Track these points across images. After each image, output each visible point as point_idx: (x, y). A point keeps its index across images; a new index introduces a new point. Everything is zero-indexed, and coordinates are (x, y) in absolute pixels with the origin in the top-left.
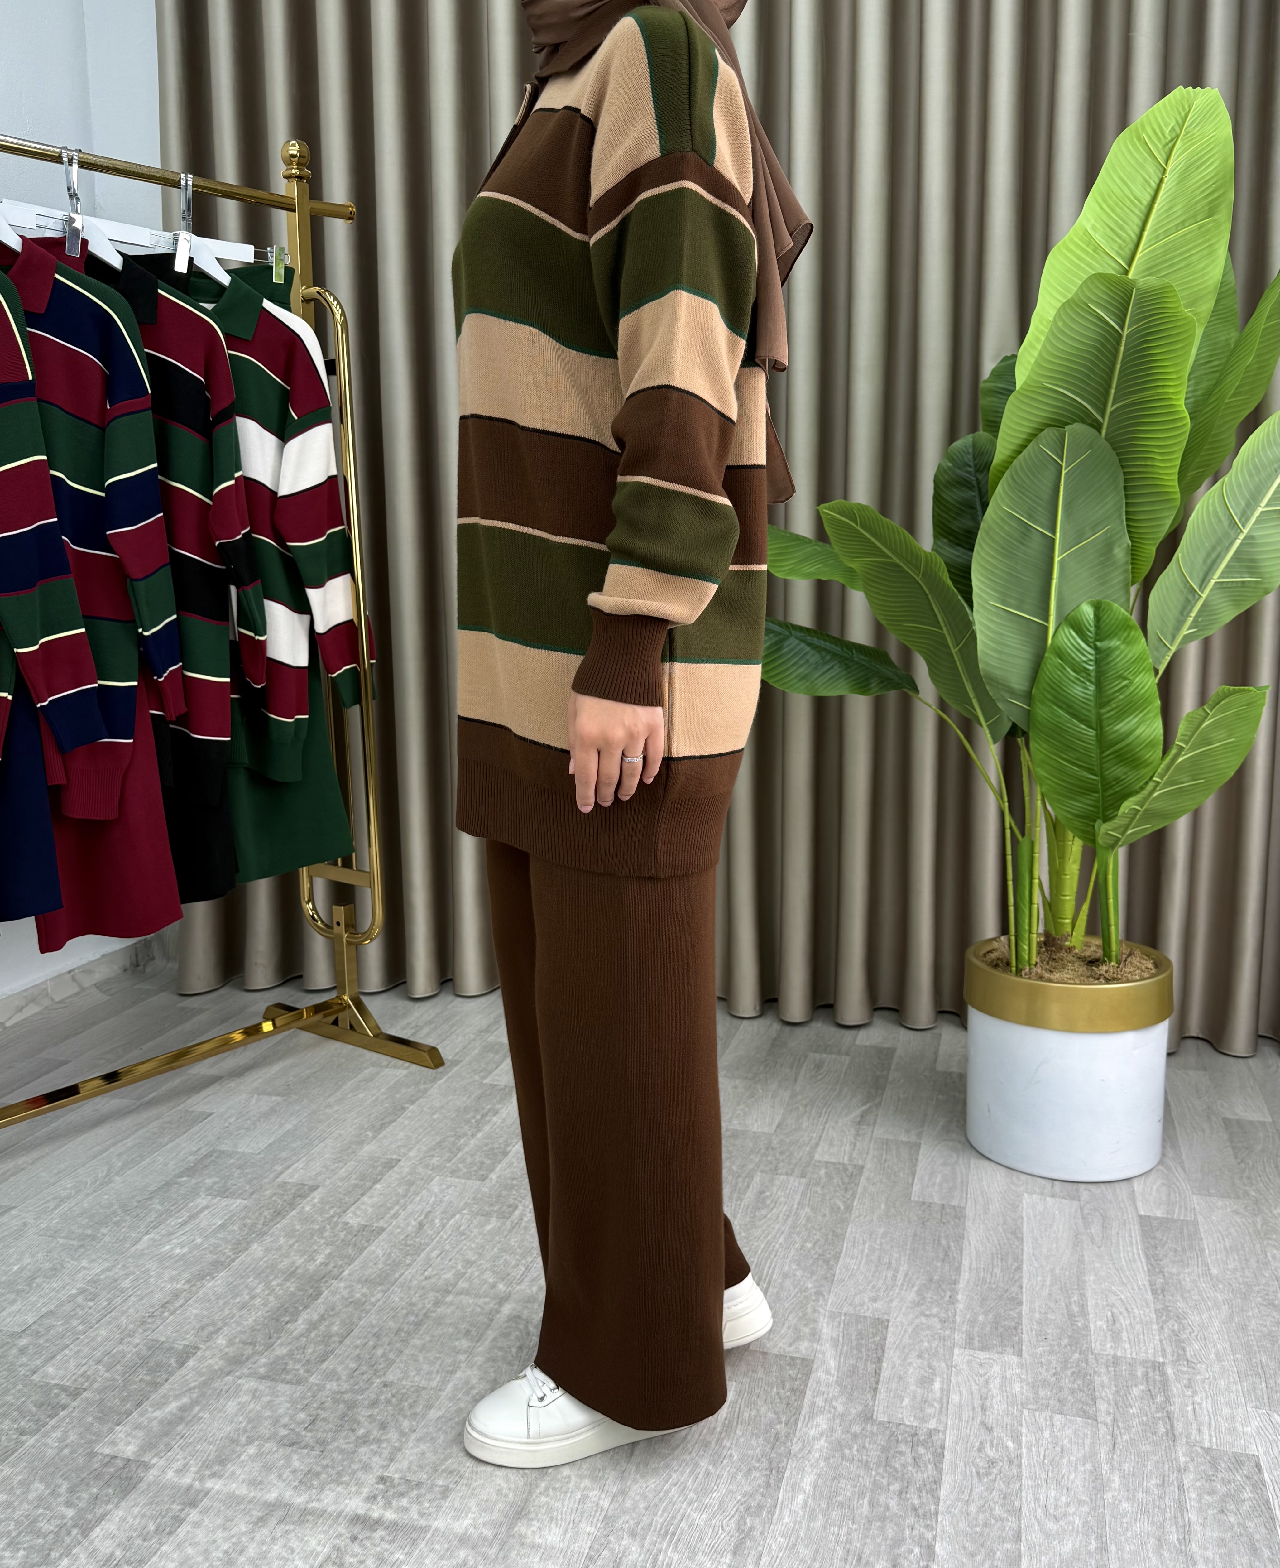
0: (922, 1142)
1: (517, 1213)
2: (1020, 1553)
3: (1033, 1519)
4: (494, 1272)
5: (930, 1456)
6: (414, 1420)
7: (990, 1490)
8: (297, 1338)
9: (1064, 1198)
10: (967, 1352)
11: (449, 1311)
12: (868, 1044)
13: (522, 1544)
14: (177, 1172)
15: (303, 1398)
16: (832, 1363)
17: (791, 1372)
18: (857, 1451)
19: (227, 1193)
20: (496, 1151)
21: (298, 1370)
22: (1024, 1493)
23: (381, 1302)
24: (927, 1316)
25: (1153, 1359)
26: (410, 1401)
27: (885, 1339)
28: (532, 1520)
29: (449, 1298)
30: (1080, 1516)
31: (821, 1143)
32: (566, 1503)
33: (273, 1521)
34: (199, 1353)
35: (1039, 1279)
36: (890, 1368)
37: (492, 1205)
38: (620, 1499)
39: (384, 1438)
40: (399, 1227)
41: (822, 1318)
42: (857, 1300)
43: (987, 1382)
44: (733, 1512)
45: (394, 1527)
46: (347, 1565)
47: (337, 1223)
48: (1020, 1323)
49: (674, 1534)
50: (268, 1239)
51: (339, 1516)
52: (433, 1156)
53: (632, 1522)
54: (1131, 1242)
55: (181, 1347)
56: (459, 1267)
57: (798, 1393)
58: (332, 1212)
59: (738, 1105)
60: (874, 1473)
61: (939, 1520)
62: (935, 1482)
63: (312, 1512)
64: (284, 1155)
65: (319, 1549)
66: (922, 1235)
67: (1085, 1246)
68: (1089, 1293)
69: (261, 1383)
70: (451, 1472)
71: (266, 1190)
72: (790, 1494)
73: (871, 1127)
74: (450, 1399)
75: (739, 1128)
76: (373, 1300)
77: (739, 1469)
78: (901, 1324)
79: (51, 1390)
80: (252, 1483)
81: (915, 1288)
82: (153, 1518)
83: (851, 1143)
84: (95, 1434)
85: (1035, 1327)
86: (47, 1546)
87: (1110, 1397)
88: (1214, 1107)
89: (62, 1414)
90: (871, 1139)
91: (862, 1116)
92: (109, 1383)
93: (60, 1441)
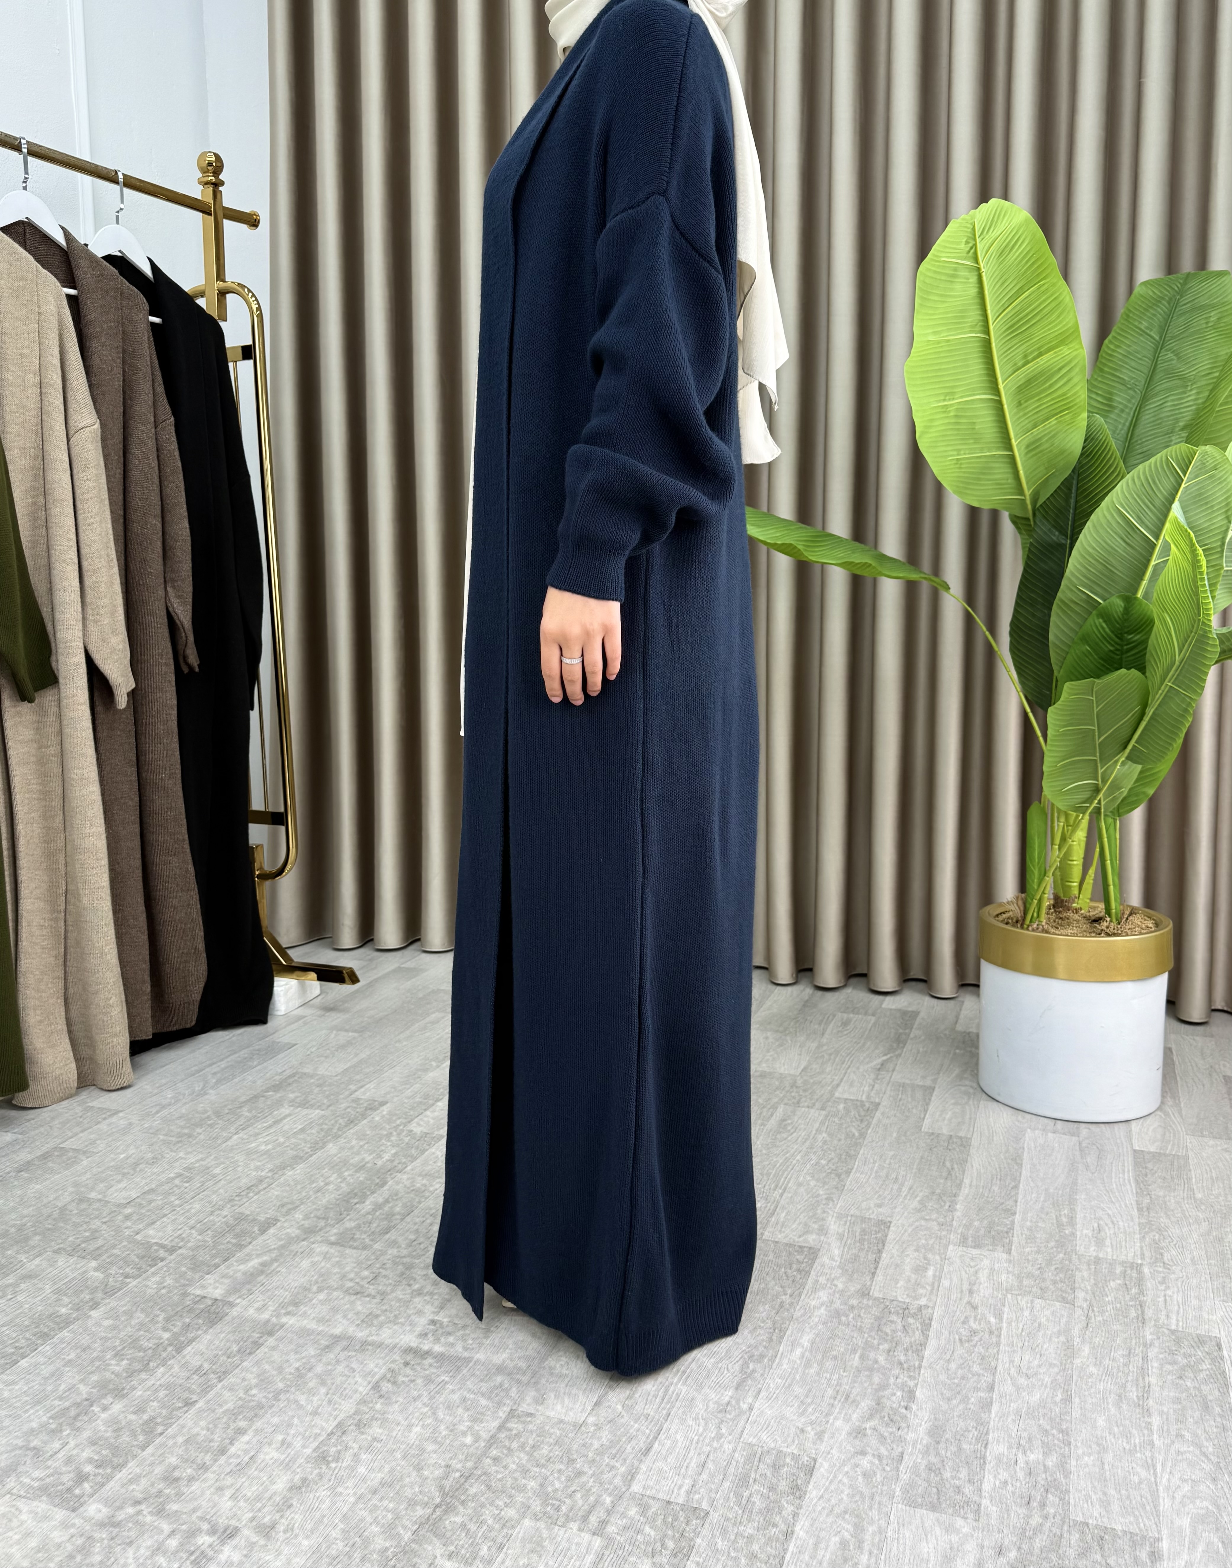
0: (937, 1087)
2: (992, 1399)
3: (1006, 1375)
5: (918, 1325)
7: (970, 1352)
8: (364, 1216)
9: (1064, 1134)
10: (960, 1248)
12: (894, 1007)
13: (552, 1374)
14: (264, 1088)
15: (368, 1259)
16: (837, 1252)
17: (799, 1257)
18: (853, 1318)
19: (307, 1105)
21: (364, 1239)
22: (1000, 1356)
24: (927, 1220)
25: (1132, 1261)
27: (886, 1236)
30: (1050, 1376)
31: (842, 1084)
33: (338, 1349)
34: (279, 1224)
36: (889, 1258)
39: (435, 1292)
41: (830, 1218)
42: (864, 1206)
43: (976, 1272)
45: (441, 1358)
46: (400, 1382)
47: (402, 1131)
48: (1011, 1229)
49: (684, 1372)
50: (342, 1141)
51: (395, 1347)
54: (1124, 1171)
55: (263, 1219)
57: (803, 1273)
58: (398, 1122)
59: (768, 1052)
60: (866, 1335)
61: (922, 1372)
63: (372, 1344)
64: (358, 1077)
65: (376, 1370)
66: (929, 1158)
67: (1080, 1172)
68: (1078, 1209)
69: (331, 1248)
71: (343, 1103)
72: (790, 1348)
73: (890, 1073)
75: (767, 1070)
78: (903, 1225)
79: (151, 1246)
80: (321, 1321)
81: (918, 1199)
82: (237, 1342)
83: (870, 1085)
84: (188, 1280)
85: (1026, 1232)
86: (146, 1358)
87: (1089, 1288)
88: (1217, 1067)
89: (160, 1264)
90: (889, 1083)
91: (882, 1064)
92: (201, 1244)
93: (159, 1283)
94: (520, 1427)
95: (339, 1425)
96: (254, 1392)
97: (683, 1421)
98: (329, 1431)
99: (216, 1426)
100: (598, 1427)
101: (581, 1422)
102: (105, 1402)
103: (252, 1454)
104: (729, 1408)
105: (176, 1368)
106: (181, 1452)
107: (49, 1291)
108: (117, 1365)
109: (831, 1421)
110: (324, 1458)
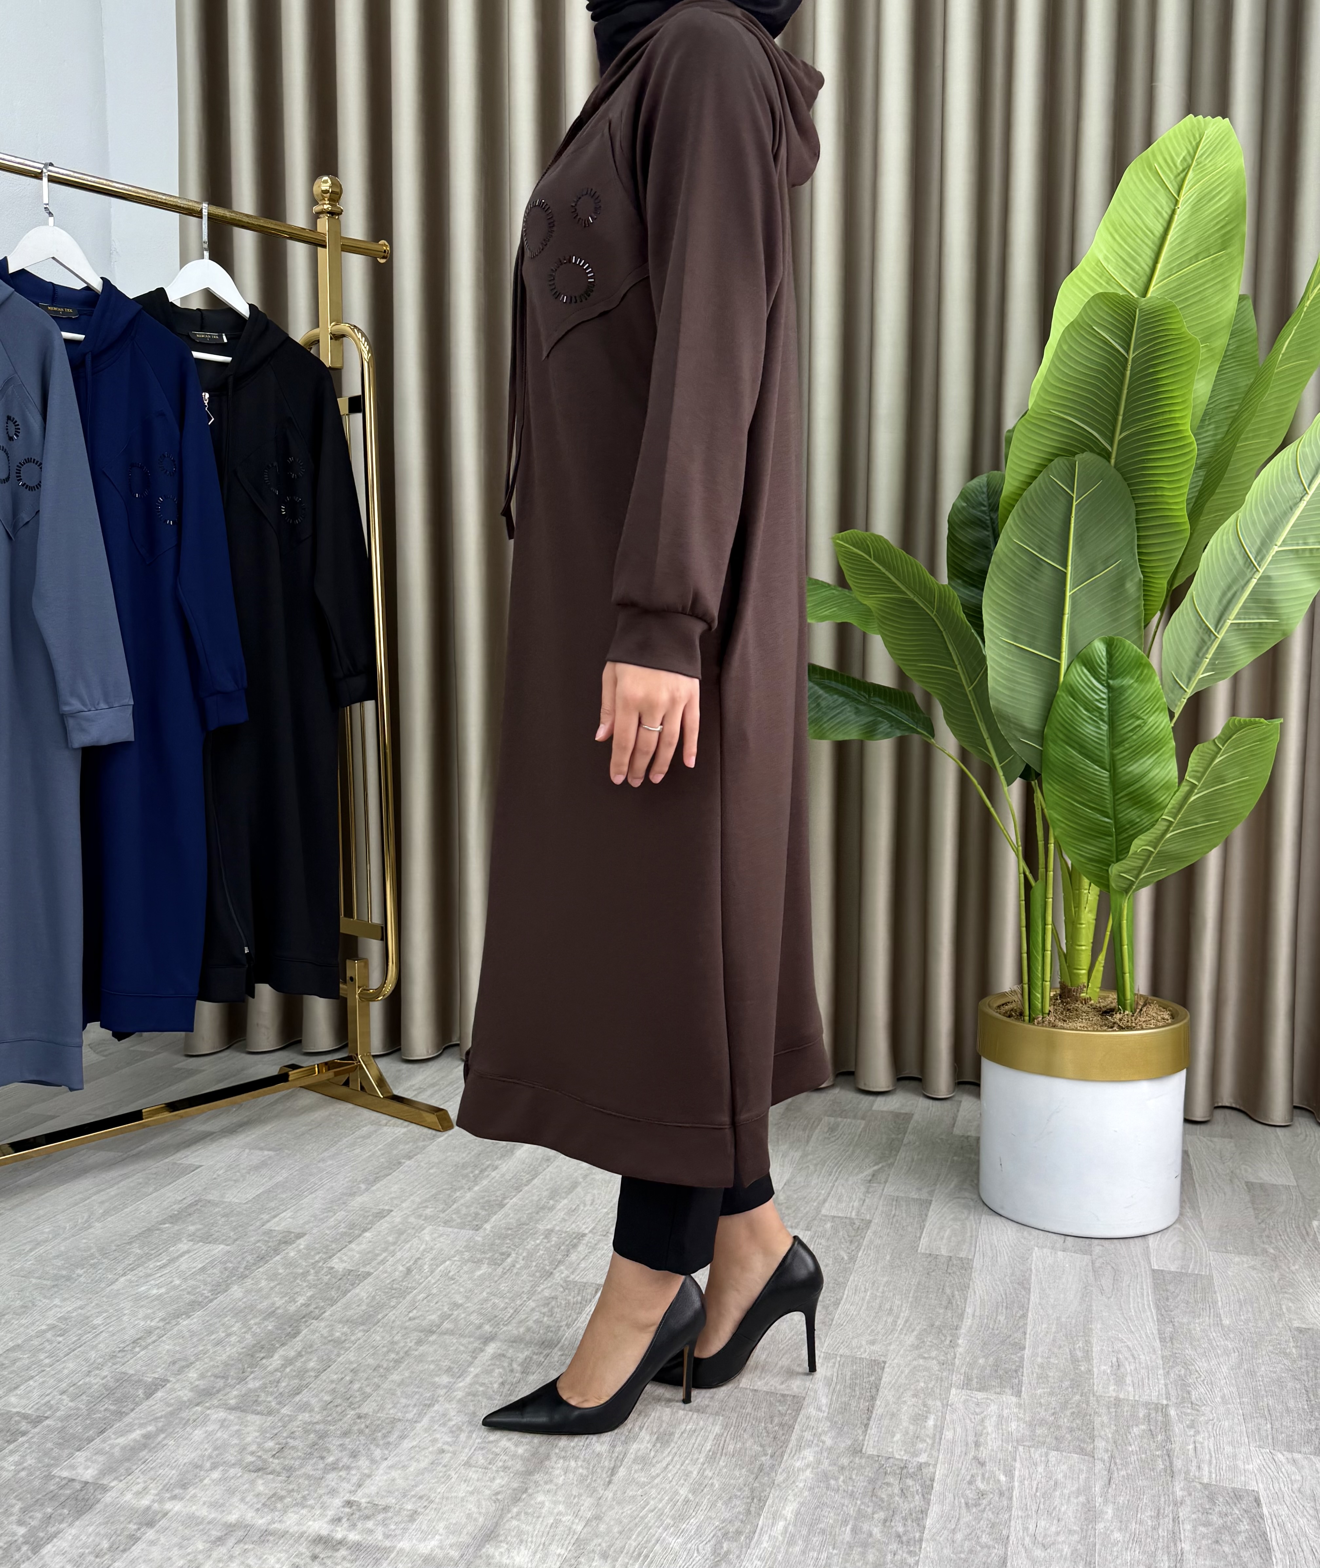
0: (934, 1200)
1: (509, 1260)
3: (1020, 1547)
4: (481, 1314)
5: (918, 1487)
6: (387, 1449)
7: (978, 1519)
8: (272, 1373)
9: (1075, 1252)
10: (964, 1392)
11: (431, 1349)
12: (886, 1109)
13: (489, 1565)
14: (160, 1219)
15: (273, 1427)
16: (824, 1401)
17: (780, 1408)
18: (844, 1481)
19: (210, 1239)
20: (492, 1203)
21: (270, 1402)
22: (1013, 1523)
23: (361, 1341)
24: (925, 1358)
25: (1156, 1402)
26: (384, 1431)
27: (881, 1380)
28: (501, 1542)
29: (433, 1338)
30: (1070, 1545)
31: (830, 1199)
32: (538, 1527)
33: (232, 1541)
34: (168, 1385)
35: (1044, 1326)
36: (883, 1405)
37: (484, 1252)
38: (594, 1523)
39: (353, 1465)
40: (386, 1272)
42: (854, 1343)
43: (983, 1421)
44: (710, 1537)
45: (357, 1547)
47: (322, 1268)
48: (1020, 1366)
49: (647, 1556)
50: (249, 1282)
51: (302, 1535)
52: (427, 1207)
53: (604, 1545)
54: (1142, 1294)
55: (150, 1380)
56: (446, 1309)
57: (786, 1428)
58: (317, 1258)
60: (859, 1502)
61: (923, 1546)
62: (922, 1512)
63: (274, 1533)
64: (272, 1204)
66: (927, 1284)
67: (1094, 1297)
68: (1094, 1340)
69: (230, 1414)
70: (421, 1498)
71: (252, 1237)
72: (771, 1521)
73: (882, 1186)
74: (426, 1430)
76: (353, 1338)
77: (719, 1498)
78: (899, 1365)
79: (11, 1417)
80: (214, 1505)
81: (915, 1333)
82: (108, 1536)
83: (860, 1199)
84: (54, 1458)
85: (1037, 1370)
87: (1110, 1436)
88: (1238, 1171)
89: (21, 1440)
90: (881, 1197)
91: (873, 1175)
92: (72, 1412)
93: (17, 1464)
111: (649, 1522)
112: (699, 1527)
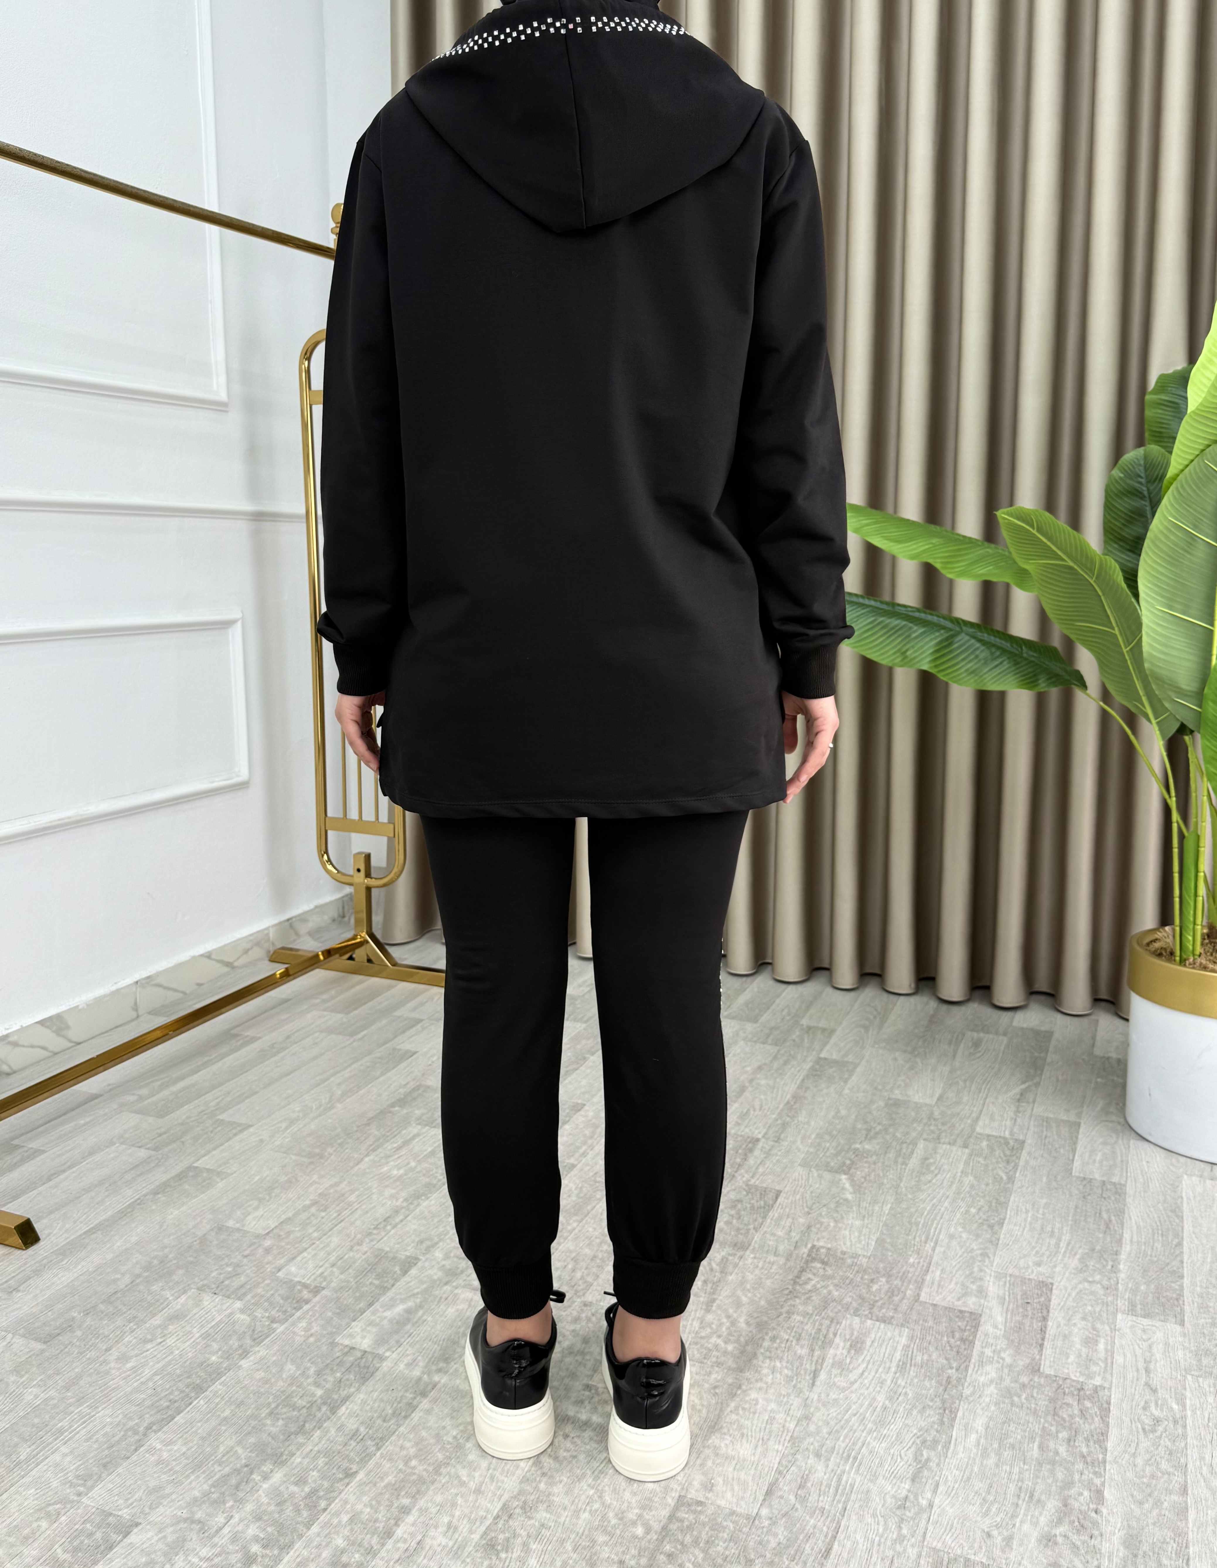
0: (1082, 1122)
2: (1187, 1505)
3: (1199, 1476)
5: (1096, 1410)
7: (1156, 1445)
10: (1130, 1317)
12: (1023, 1025)
13: (717, 1455)
14: (390, 1102)
16: (1000, 1319)
18: (1026, 1399)
22: (1189, 1451)
24: (1089, 1282)
27: (1050, 1301)
28: (725, 1434)
31: (982, 1117)
32: (755, 1422)
34: (420, 1264)
36: (1055, 1326)
38: (804, 1423)
39: (586, 1350)
41: (988, 1278)
42: (1022, 1263)
43: (1150, 1346)
44: (910, 1444)
46: (561, 1458)
48: (1181, 1295)
49: (855, 1458)
53: (816, 1444)
55: (404, 1257)
57: (967, 1343)
59: (899, 1076)
60: (1042, 1420)
61: (1108, 1468)
66: (1084, 1208)
72: (963, 1433)
73: (1031, 1105)
75: (900, 1097)
77: (914, 1406)
78: (1066, 1288)
79: (294, 1286)
81: (1078, 1256)
82: (391, 1403)
83: (1012, 1119)
84: (335, 1327)
85: (1197, 1300)
86: (302, 1418)
89: (306, 1307)
90: (1031, 1117)
91: (1022, 1094)
92: (343, 1284)
93: (306, 1330)
94: (691, 1517)
95: (505, 1507)
96: (414, 1463)
97: (861, 1519)
98: (495, 1514)
99: (379, 1502)
100: (773, 1522)
101: (754, 1514)
102: (265, 1469)
103: (419, 1538)
104: (908, 1504)
105: (333, 1431)
106: (346, 1532)
107: (198, 1335)
108: (273, 1425)
109: (1017, 1525)
110: (493, 1546)
111: (854, 1425)
112: (899, 1434)
